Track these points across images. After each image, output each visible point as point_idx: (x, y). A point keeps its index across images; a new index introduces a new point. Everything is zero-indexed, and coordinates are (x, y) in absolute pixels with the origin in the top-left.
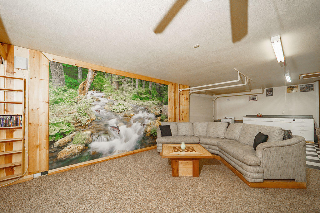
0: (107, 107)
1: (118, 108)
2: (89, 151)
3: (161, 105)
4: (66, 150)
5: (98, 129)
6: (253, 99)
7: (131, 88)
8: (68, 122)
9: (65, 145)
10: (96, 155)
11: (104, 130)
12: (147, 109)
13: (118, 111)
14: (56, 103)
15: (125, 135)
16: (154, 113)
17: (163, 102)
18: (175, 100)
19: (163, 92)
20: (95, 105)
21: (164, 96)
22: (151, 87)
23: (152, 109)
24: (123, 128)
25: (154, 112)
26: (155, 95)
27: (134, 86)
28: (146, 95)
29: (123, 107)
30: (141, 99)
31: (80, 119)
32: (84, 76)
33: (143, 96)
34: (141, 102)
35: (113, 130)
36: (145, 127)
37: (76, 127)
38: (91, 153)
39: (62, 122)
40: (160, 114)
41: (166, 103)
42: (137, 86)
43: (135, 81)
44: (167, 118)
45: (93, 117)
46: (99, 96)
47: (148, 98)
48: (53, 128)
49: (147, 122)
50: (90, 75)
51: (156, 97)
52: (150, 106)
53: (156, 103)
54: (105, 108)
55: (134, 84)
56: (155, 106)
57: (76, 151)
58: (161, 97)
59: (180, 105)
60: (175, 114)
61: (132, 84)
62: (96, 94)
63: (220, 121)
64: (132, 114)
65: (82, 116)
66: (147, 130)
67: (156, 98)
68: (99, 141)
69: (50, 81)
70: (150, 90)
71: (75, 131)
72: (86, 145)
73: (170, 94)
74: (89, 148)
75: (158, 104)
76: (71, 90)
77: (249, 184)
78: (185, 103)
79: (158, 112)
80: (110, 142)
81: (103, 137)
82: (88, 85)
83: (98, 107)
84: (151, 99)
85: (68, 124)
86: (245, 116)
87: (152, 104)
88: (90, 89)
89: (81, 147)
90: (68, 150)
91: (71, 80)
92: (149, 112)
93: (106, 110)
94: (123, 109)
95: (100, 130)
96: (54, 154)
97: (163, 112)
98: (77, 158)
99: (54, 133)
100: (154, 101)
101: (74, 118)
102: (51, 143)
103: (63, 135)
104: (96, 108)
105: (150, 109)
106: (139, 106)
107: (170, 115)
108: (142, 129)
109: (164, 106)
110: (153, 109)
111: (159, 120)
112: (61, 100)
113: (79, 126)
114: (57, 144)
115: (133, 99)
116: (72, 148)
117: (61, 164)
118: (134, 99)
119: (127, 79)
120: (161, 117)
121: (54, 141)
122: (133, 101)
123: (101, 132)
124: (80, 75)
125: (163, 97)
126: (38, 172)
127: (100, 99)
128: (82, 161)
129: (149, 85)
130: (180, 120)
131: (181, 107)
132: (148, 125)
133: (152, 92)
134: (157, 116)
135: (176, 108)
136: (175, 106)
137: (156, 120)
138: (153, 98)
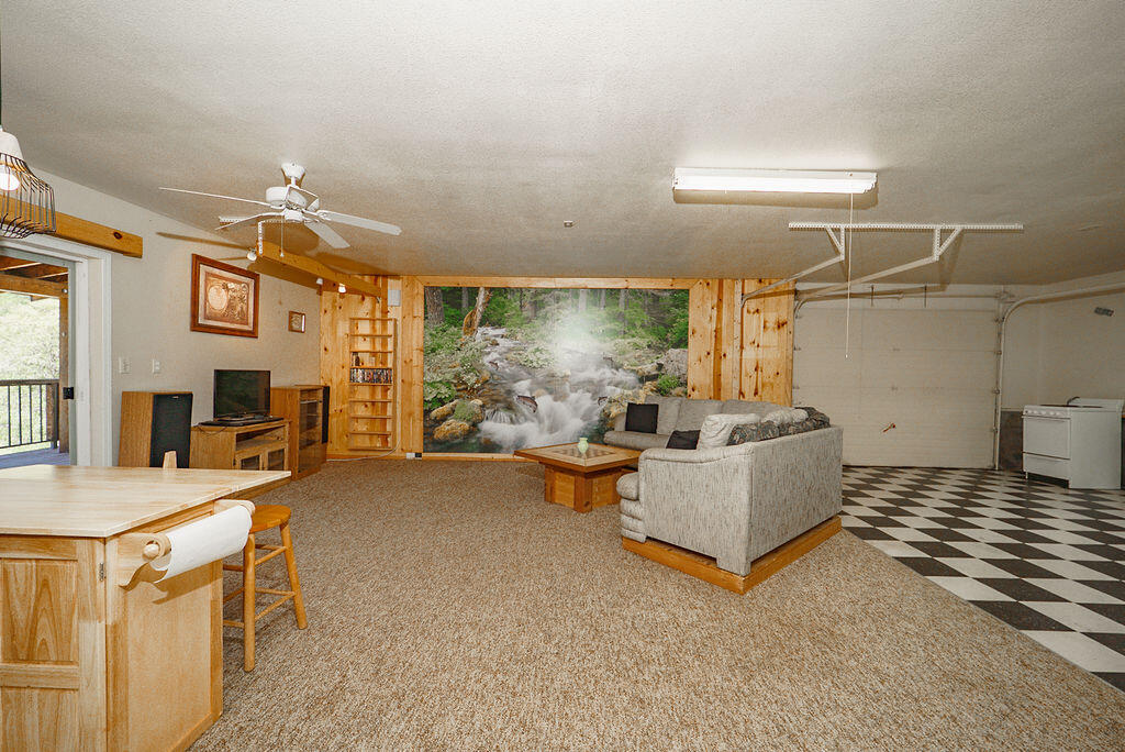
0: (511, 355)
1: (534, 359)
2: (478, 435)
3: (660, 350)
4: (445, 427)
5: (495, 397)
7: (565, 312)
8: (448, 382)
9: (444, 418)
10: (490, 446)
11: (505, 401)
12: (611, 359)
13: (535, 364)
14: (433, 351)
15: (549, 416)
16: (633, 371)
17: (666, 340)
18: (718, 332)
19: (669, 312)
20: (489, 353)
21: (674, 321)
22: (626, 303)
23: (626, 359)
24: (544, 401)
25: (634, 368)
26: (638, 323)
27: (576, 306)
28: (607, 326)
29: (544, 356)
31: (466, 377)
32: (472, 302)
36: (605, 404)
37: (458, 391)
38: (482, 441)
39: (440, 382)
40: (656, 372)
41: (682, 343)
42: (582, 305)
43: (576, 295)
44: (684, 384)
45: (486, 375)
46: (497, 336)
47: (614, 333)
48: (429, 389)
49: (610, 391)
50: (481, 299)
51: (643, 326)
52: (622, 353)
53: (643, 342)
55: (577, 302)
56: (638, 353)
57: (459, 430)
58: (661, 328)
59: (742, 347)
60: (717, 376)
61: (570, 302)
62: (491, 331)
65: (467, 372)
66: (610, 412)
67: (642, 331)
68: (495, 421)
69: (426, 318)
70: (623, 311)
71: (457, 397)
72: (474, 425)
73: (700, 316)
74: (479, 430)
75: (649, 346)
76: (453, 329)
77: (630, 544)
78: (772, 338)
79: (649, 368)
80: (517, 426)
81: (503, 414)
82: (478, 317)
83: (494, 356)
84: (625, 333)
85: (448, 383)
87: (628, 348)
88: (481, 325)
89: (467, 426)
90: (447, 428)
91: (452, 311)
92: (617, 367)
93: (510, 363)
94: (547, 360)
95: (497, 401)
96: (430, 430)
97: (669, 367)
98: (460, 443)
99: (429, 398)
100: (637, 340)
101: (457, 376)
102: (427, 413)
103: (442, 402)
104: (490, 358)
105: (620, 360)
107: (699, 376)
108: (595, 409)
109: (673, 352)
110: (634, 361)
111: (652, 390)
112: (439, 346)
113: (464, 389)
114: (434, 413)
116: (453, 425)
117: (439, 447)
119: (556, 293)
120: (659, 381)
121: (430, 411)
123: (499, 405)
124: (465, 301)
125: (668, 327)
126: (411, 452)
127: (499, 340)
128: (467, 452)
129: (618, 299)
130: (741, 393)
131: (750, 354)
132: (615, 401)
133: (627, 316)
134: (644, 379)
135: (725, 355)
136: (717, 350)
137: (641, 388)
138: (633, 332)
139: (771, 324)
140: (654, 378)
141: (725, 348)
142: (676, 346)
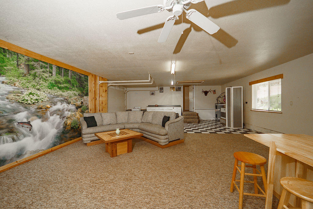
0: (11, 96)
1: (29, 99)
3: (82, 96)
6: (153, 94)
7: (46, 75)
12: (66, 100)
13: (29, 102)
17: (83, 93)
18: (95, 91)
19: (84, 83)
21: (85, 86)
22: (71, 76)
23: (72, 100)
25: (75, 103)
26: (75, 85)
27: (51, 73)
28: (65, 85)
29: (35, 97)
30: (60, 88)
33: (62, 85)
34: (60, 92)
35: (23, 126)
36: (65, 120)
40: (80, 105)
41: (87, 95)
42: (54, 73)
43: (51, 68)
44: (88, 109)
47: (67, 88)
51: (77, 87)
52: (70, 97)
53: (77, 93)
54: (8, 98)
55: (51, 71)
56: (76, 97)
58: (82, 88)
59: (99, 97)
60: (95, 105)
61: (48, 70)
63: (131, 110)
64: (49, 106)
66: (67, 123)
67: (76, 89)
70: (70, 79)
73: (90, 85)
75: (79, 95)
78: (104, 94)
79: (79, 103)
84: (71, 89)
86: (148, 106)
87: (72, 95)
92: (69, 103)
93: (11, 101)
94: (37, 100)
97: (84, 103)
100: (75, 92)
105: (70, 100)
106: (58, 96)
107: (91, 106)
109: (85, 97)
110: (74, 100)
111: (80, 112)
115: (49, 89)
118: (51, 88)
119: (41, 63)
120: (82, 108)
122: (49, 90)
125: (84, 88)
129: (68, 74)
130: (100, 110)
131: (101, 99)
132: (69, 118)
133: (72, 82)
134: (78, 108)
135: (96, 99)
136: (95, 97)
137: (77, 111)
138: (74, 89)
139: (104, 91)
140: (80, 107)
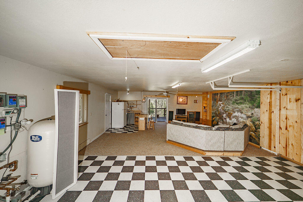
0: (223, 108)
3: (252, 108)
5: (220, 117)
7: (232, 98)
9: (214, 120)
12: (240, 110)
13: (226, 110)
14: (213, 106)
16: (245, 114)
17: (254, 106)
18: (270, 103)
19: (255, 96)
21: (256, 99)
22: (244, 94)
23: (244, 111)
24: (228, 120)
25: (246, 113)
26: (247, 100)
27: (233, 96)
28: (240, 101)
29: (228, 109)
30: (237, 104)
31: (217, 112)
33: (238, 102)
34: (237, 106)
37: (216, 115)
40: (251, 116)
41: (259, 107)
42: (235, 96)
43: (234, 93)
44: (259, 121)
47: (241, 103)
48: (212, 114)
49: (240, 119)
50: (219, 96)
51: (248, 101)
53: (248, 106)
56: (247, 109)
58: (253, 101)
59: (280, 109)
60: (271, 119)
61: (232, 95)
62: (220, 103)
64: (232, 113)
67: (247, 103)
68: (220, 123)
69: (212, 100)
70: (243, 97)
75: (249, 107)
76: (215, 102)
78: (292, 106)
79: (249, 114)
81: (221, 121)
82: (218, 99)
83: (220, 108)
84: (244, 103)
87: (244, 108)
88: (219, 101)
89: (217, 123)
90: (214, 122)
92: (242, 113)
93: (223, 110)
97: (255, 114)
99: (212, 116)
100: (246, 105)
103: (214, 117)
105: (242, 111)
106: (236, 108)
109: (256, 109)
110: (246, 111)
111: (250, 121)
118: (233, 104)
119: (230, 93)
120: (252, 119)
123: (221, 119)
125: (254, 101)
129: (242, 93)
130: (280, 127)
131: (283, 112)
133: (244, 98)
134: (248, 117)
135: (273, 112)
136: (270, 109)
137: (247, 120)
138: (245, 103)
139: (293, 100)
140: (251, 117)
141: (273, 109)
142: (257, 108)
